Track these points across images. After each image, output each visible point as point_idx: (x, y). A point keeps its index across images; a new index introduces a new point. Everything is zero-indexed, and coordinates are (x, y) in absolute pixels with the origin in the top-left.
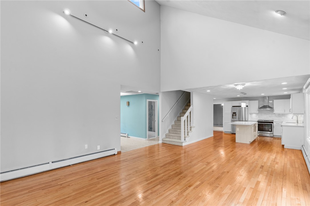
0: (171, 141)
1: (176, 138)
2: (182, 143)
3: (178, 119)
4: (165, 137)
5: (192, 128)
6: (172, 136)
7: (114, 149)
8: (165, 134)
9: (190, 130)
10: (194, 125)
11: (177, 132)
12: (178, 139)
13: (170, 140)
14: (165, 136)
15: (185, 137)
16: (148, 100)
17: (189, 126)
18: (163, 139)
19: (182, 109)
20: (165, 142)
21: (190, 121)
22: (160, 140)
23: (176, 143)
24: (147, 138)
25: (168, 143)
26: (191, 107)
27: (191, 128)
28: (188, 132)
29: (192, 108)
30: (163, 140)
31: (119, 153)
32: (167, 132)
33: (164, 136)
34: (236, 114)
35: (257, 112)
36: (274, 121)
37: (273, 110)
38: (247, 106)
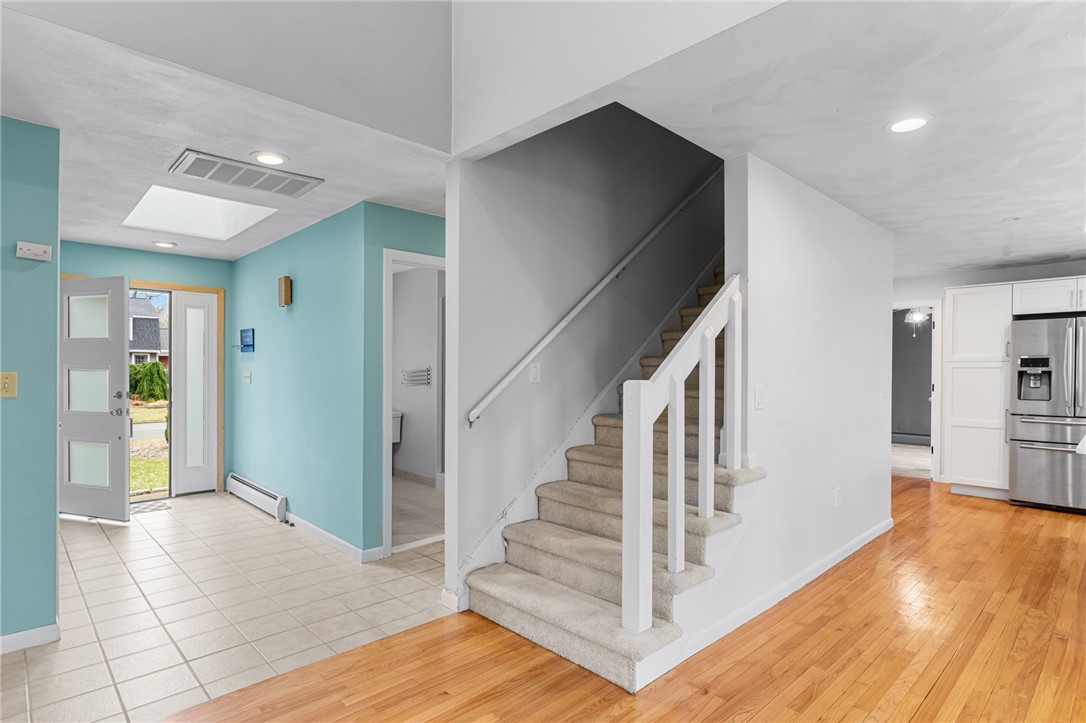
0: (534, 616)
4: (495, 560)
5: (737, 491)
8: (498, 530)
9: (722, 507)
10: (751, 455)
12: (594, 602)
14: (501, 543)
17: (708, 470)
18: (478, 579)
19: (657, 331)
21: (720, 422)
23: (577, 642)
26: (730, 292)
27: (725, 484)
28: (695, 534)
29: (738, 298)
32: (523, 508)
33: (489, 549)
34: (1052, 366)
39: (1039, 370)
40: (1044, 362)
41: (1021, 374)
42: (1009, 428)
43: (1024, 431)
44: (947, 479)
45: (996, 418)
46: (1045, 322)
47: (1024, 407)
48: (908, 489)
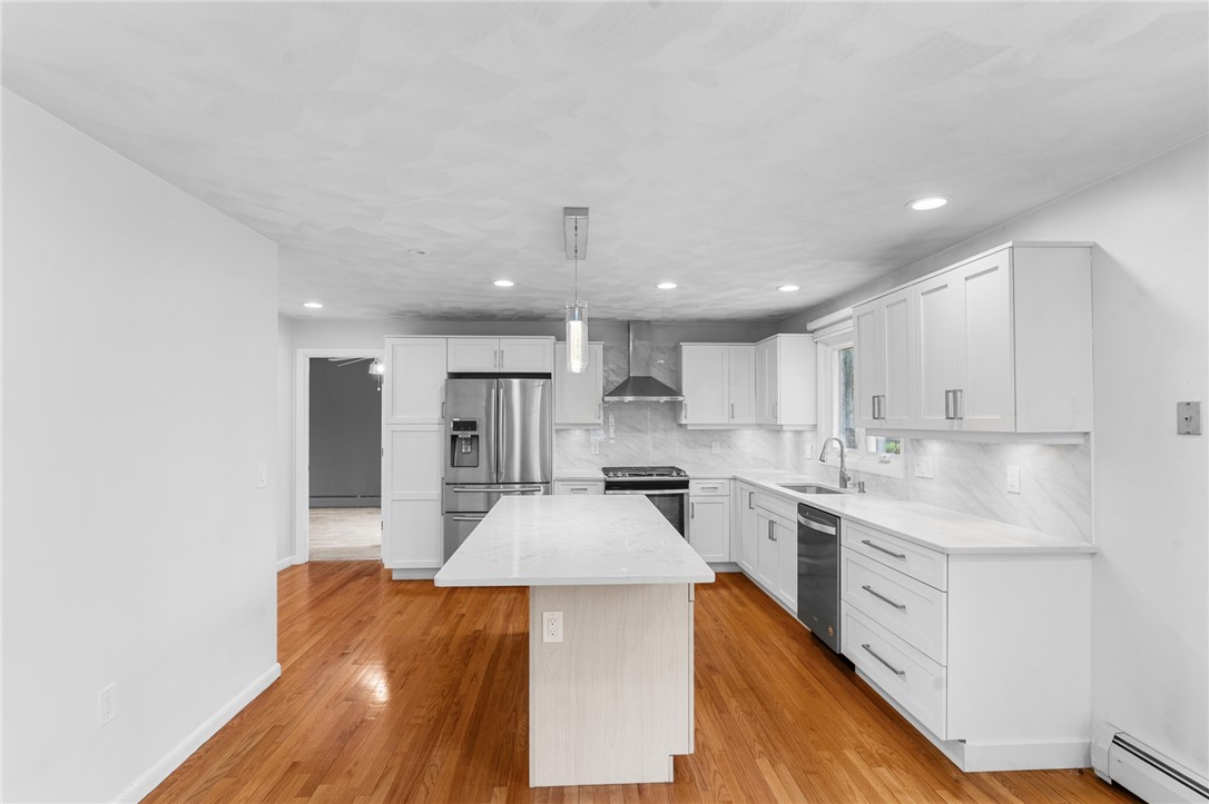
35: (593, 414)
36: (690, 473)
37: (675, 408)
38: (547, 376)
39: (469, 434)
40: (472, 425)
41: (454, 438)
42: (445, 499)
45: (434, 490)
47: (464, 474)
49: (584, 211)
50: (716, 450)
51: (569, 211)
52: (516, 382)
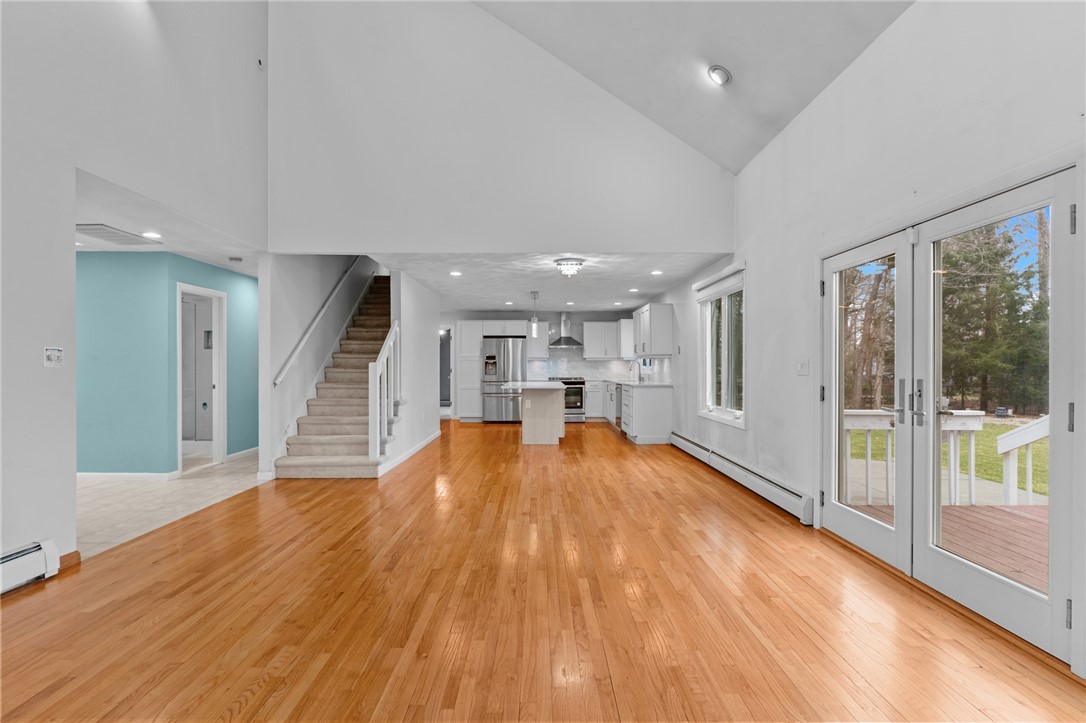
0: (324, 466)
1: (340, 449)
2: (377, 464)
3: (329, 375)
4: (285, 453)
6: (322, 444)
7: (39, 548)
8: (285, 439)
9: (395, 414)
11: (337, 428)
12: (349, 454)
13: (320, 460)
14: (285, 446)
15: (383, 443)
16: (182, 287)
17: (391, 401)
18: (280, 462)
19: (338, 339)
20: (292, 474)
22: (260, 468)
23: (349, 469)
24: (176, 469)
25: (306, 474)
26: (395, 328)
27: (396, 405)
28: (389, 423)
29: (398, 330)
30: (276, 467)
31: (70, 565)
32: (292, 431)
33: (281, 450)
34: (497, 360)
35: (545, 354)
36: (586, 379)
37: (582, 350)
38: (525, 337)
39: (492, 361)
40: (494, 358)
41: (486, 363)
42: (482, 388)
43: (488, 389)
44: (457, 417)
45: (478, 385)
46: (494, 340)
47: (488, 378)
48: (445, 423)
49: (537, 292)
50: (601, 370)
51: (532, 293)
52: (510, 340)
